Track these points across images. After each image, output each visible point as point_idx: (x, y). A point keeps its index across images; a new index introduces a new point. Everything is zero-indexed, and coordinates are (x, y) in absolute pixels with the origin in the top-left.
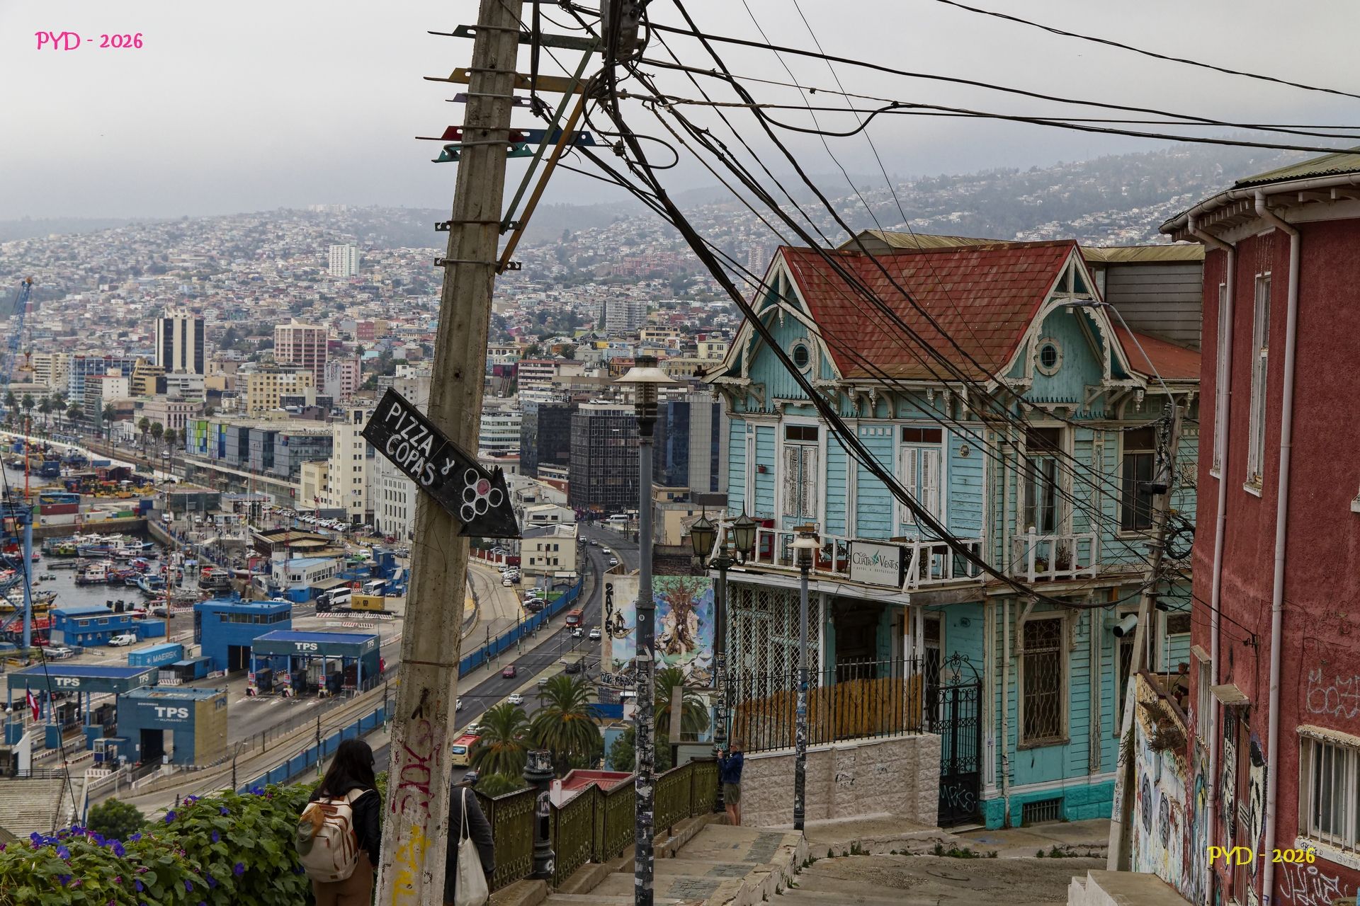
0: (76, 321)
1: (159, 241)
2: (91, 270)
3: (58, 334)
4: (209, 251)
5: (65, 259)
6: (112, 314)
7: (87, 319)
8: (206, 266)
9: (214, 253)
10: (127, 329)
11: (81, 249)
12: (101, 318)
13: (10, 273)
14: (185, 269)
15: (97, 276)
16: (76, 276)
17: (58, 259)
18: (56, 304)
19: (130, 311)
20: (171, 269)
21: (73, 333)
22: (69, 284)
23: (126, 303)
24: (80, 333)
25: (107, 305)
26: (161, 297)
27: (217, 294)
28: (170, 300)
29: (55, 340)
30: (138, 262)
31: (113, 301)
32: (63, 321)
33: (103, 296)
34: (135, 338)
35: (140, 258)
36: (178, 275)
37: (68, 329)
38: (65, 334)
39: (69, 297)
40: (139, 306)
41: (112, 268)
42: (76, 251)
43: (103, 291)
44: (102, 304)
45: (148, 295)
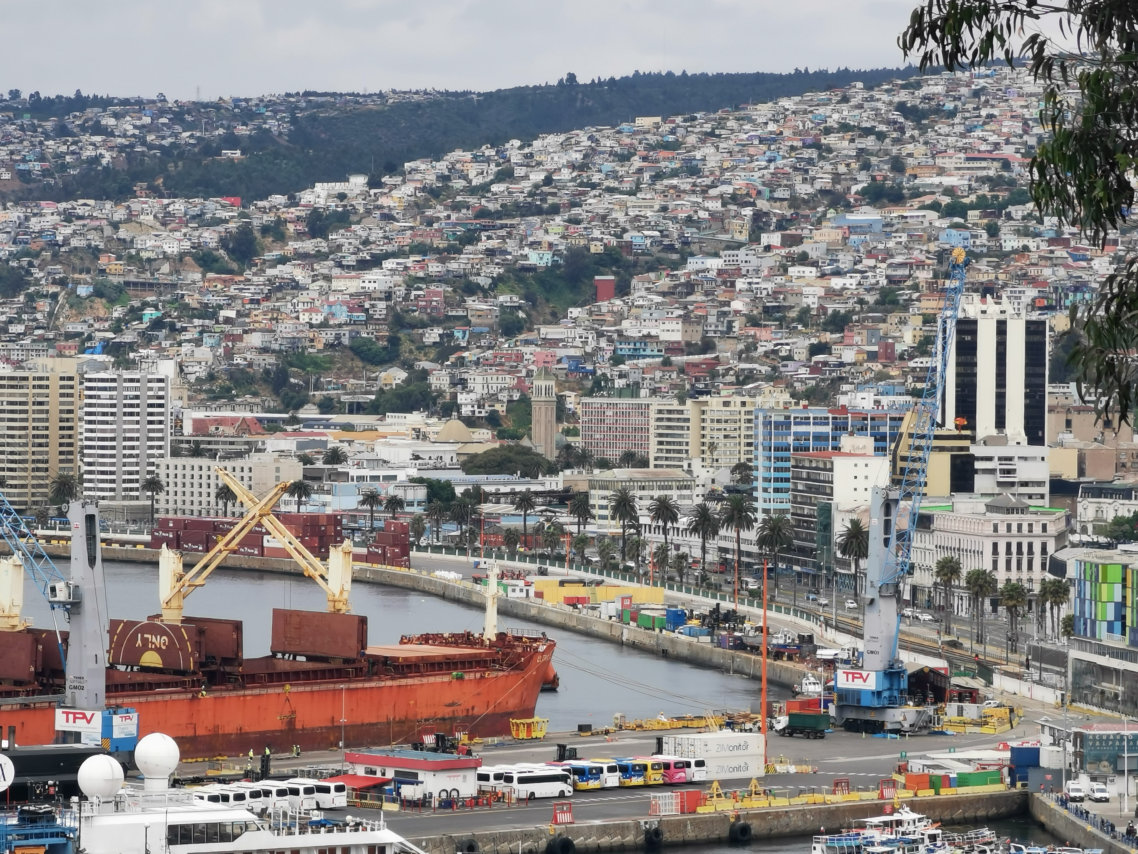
0: (712, 319)
1: (883, 128)
2: (734, 199)
3: (674, 348)
4: (997, 146)
5: (674, 173)
6: (791, 301)
7: (737, 312)
8: (994, 182)
9: (1008, 151)
10: (828, 337)
11: (708, 150)
12: (767, 311)
13: (555, 210)
14: (949, 191)
15: (748, 211)
16: (703, 214)
17: (658, 176)
18: (665, 283)
19: (831, 294)
20: (916, 193)
21: (707, 346)
22: (689, 232)
23: (823, 276)
24: (720, 345)
25: (779, 280)
26: (899, 259)
27: (1026, 248)
28: (921, 265)
29: (667, 363)
30: (837, 178)
31: (794, 271)
32: (686, 319)
33: (770, 260)
34: (849, 356)
35: (842, 169)
36: (935, 206)
37: (697, 339)
38: (689, 348)
39: (693, 264)
40: (850, 282)
41: (780, 193)
42: (698, 155)
43: (768, 248)
44: (767, 279)
45: (870, 254)
